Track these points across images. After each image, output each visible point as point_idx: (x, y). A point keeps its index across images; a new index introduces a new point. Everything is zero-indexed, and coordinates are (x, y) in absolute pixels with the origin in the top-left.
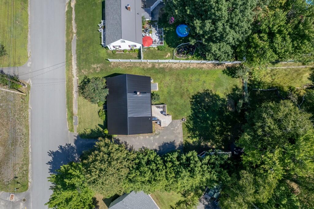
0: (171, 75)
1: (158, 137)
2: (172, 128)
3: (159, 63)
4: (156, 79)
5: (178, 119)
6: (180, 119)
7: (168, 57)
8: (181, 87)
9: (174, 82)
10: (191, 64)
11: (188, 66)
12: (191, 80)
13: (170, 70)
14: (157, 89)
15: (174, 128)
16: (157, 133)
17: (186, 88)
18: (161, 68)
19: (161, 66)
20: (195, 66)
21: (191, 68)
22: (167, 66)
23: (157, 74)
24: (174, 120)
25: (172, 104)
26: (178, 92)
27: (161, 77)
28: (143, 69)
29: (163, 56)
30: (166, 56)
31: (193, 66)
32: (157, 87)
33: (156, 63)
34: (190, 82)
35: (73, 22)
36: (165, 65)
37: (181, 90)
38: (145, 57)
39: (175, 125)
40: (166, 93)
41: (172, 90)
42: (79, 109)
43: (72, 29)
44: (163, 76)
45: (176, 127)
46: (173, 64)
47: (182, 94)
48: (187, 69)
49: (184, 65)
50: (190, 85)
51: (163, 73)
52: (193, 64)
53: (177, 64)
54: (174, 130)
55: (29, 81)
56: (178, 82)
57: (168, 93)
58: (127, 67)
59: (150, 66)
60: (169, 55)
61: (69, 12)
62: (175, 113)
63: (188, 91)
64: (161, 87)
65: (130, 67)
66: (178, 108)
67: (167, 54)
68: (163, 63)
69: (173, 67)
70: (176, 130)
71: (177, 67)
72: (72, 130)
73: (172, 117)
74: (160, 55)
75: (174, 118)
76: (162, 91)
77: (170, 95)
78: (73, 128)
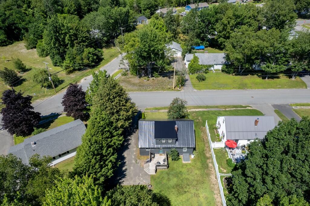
0: (202, 175)
1: (134, 162)
2: (142, 174)
3: (212, 163)
4: (195, 161)
5: (151, 181)
6: (151, 183)
7: (221, 170)
8: (188, 185)
9: (194, 178)
10: (219, 195)
11: (216, 192)
12: (199, 197)
13: (207, 174)
14: (184, 161)
15: (142, 177)
16: (138, 161)
17: (188, 191)
18: (208, 165)
19: (210, 165)
20: (218, 200)
21: (214, 196)
22: (211, 170)
23: (201, 163)
24: (150, 177)
25: (168, 175)
26: (182, 182)
27: (198, 166)
28: (204, 151)
29: (222, 165)
30: (222, 168)
31: (217, 198)
32: (187, 162)
33: (212, 159)
34: (196, 195)
35: (234, 109)
36: (211, 168)
37: (185, 185)
38: (216, 150)
39: (144, 177)
40: (181, 170)
41: (184, 176)
42: (163, 112)
43: (228, 108)
44: (200, 168)
45: (142, 179)
46: (215, 176)
47: (180, 186)
48: (212, 191)
49: (216, 187)
50: (193, 195)
51: (203, 167)
52: (220, 197)
53: (216, 179)
54: (139, 176)
55: (183, 91)
56: (195, 183)
57: (181, 172)
58: (203, 139)
59: (208, 155)
60: (224, 171)
61: (242, 107)
62: (159, 178)
63: (186, 193)
64: (187, 166)
65: (204, 140)
66: (165, 181)
67: (224, 169)
68: (214, 165)
69: (211, 176)
70: (139, 179)
71: (212, 180)
72: (147, 109)
73: (154, 175)
74: (221, 163)
75: (152, 177)
76: (182, 167)
77: (179, 173)
78: (148, 110)
